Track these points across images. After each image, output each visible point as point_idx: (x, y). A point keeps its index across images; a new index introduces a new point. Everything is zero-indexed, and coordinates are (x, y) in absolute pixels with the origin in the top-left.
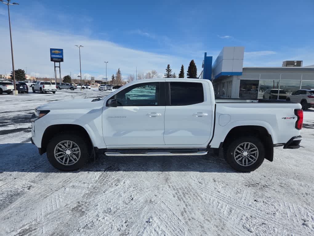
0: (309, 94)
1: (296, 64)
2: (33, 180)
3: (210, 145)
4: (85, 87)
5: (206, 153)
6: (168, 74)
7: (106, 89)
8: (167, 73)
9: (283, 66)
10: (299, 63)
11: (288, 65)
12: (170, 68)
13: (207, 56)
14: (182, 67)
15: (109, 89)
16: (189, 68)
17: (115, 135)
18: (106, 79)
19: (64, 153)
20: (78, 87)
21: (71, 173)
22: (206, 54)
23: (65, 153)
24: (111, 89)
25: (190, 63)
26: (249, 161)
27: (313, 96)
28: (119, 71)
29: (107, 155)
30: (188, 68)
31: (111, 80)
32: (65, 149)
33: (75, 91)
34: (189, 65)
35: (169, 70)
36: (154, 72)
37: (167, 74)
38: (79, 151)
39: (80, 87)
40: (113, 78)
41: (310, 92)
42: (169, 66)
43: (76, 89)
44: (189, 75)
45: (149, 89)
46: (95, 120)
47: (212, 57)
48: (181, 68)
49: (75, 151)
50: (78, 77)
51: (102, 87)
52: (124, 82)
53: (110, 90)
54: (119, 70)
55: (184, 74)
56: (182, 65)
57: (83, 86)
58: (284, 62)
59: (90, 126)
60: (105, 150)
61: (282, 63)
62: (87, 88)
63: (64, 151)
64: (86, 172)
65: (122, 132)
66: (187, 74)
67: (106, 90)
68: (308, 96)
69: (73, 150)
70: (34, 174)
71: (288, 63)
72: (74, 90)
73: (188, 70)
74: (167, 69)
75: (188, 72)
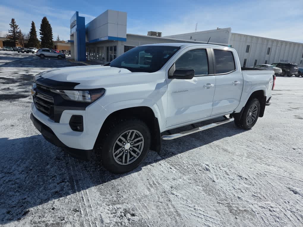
1: (157, 34)
3: (235, 111)
6: (14, 31)
8: (12, 29)
9: (148, 35)
10: (160, 34)
11: (152, 35)
13: (79, 16)
14: (33, 24)
22: (77, 13)
25: (43, 20)
30: (40, 26)
35: (15, 25)
37: (12, 31)
42: (13, 20)
44: (42, 35)
48: (31, 25)
55: (37, 33)
56: (32, 22)
73: (41, 29)
74: (11, 25)
75: (40, 30)
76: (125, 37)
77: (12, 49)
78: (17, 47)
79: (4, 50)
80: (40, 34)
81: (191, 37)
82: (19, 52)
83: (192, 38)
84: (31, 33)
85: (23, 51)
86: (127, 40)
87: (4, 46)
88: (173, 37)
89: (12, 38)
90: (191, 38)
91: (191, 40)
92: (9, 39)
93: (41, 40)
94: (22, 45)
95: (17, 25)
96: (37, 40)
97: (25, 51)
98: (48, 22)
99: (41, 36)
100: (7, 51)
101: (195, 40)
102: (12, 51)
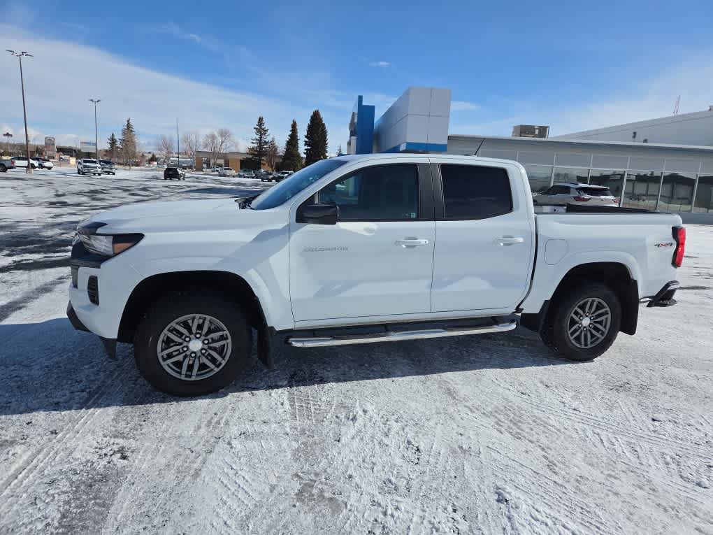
0: (577, 194)
1: (537, 132)
2: (114, 429)
3: (521, 307)
4: (36, 163)
5: (513, 326)
6: (261, 140)
7: (99, 170)
8: (258, 137)
9: (513, 136)
10: (543, 131)
11: (523, 135)
12: (266, 126)
13: (364, 104)
14: (294, 126)
15: (106, 172)
16: (309, 127)
17: (319, 295)
18: (96, 144)
19: (185, 349)
20: (18, 163)
21: (208, 401)
22: (360, 98)
23: (187, 347)
24: (113, 171)
25: (312, 117)
26: (593, 336)
27: (583, 197)
28: (129, 126)
29: (295, 344)
30: (307, 128)
31: (107, 147)
32: (187, 337)
33: (9, 173)
34: (308, 122)
35: (263, 129)
36: (226, 134)
37: (257, 140)
38: (228, 341)
39: (25, 163)
40: (113, 141)
41: (577, 189)
42: (261, 120)
43: (14, 170)
44: (309, 145)
45: (212, 173)
46: (272, 260)
47: (373, 108)
48: (291, 128)
49: (214, 341)
50: (4, 135)
51: (88, 164)
52: (141, 154)
53: (108, 173)
54: (128, 124)
55: (299, 141)
56: (293, 121)
57: (31, 161)
58: (515, 127)
59: (260, 274)
60: (290, 333)
61: (512, 130)
62: (41, 166)
63: (185, 344)
64: (246, 393)
65: (336, 287)
66: (306, 141)
67: (99, 174)
68: (575, 198)
69: (208, 340)
70: (101, 413)
71: (525, 130)
72: (5, 171)
73: (308, 134)
74: (257, 129)
75: (306, 137)
76: (445, 142)
77: (254, 175)
78: (262, 170)
79: (240, 176)
80: (305, 145)
81: (635, 133)
82: (263, 181)
83: (637, 136)
84: (289, 143)
85: (271, 177)
86: (448, 148)
87: (241, 168)
88: (586, 135)
89: (256, 153)
90: (634, 137)
91: (634, 141)
92: (251, 156)
93: (305, 156)
94: (272, 167)
95: (266, 129)
96: (298, 155)
97: (273, 178)
98: (321, 120)
99: (306, 147)
100: (245, 177)
101: (645, 141)
102: (253, 178)
